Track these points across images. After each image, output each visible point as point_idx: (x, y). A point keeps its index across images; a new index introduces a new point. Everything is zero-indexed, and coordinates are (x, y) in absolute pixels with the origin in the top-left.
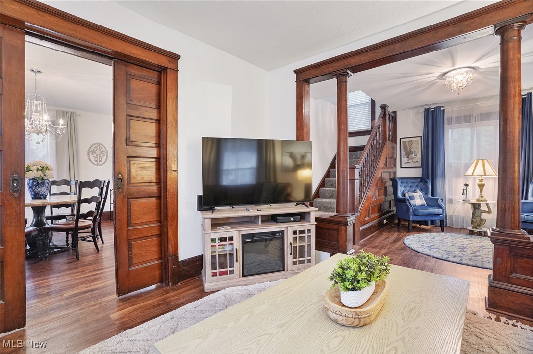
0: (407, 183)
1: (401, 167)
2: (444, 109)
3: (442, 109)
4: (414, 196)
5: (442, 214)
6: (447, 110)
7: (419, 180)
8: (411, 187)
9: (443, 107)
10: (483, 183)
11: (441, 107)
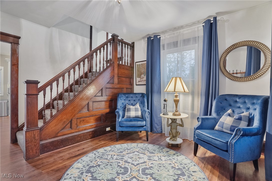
0: (132, 97)
1: (136, 85)
2: (160, 37)
3: (158, 37)
4: (130, 108)
5: (146, 126)
6: (163, 37)
7: (141, 95)
8: (134, 100)
9: (159, 35)
10: (178, 98)
11: (158, 36)
